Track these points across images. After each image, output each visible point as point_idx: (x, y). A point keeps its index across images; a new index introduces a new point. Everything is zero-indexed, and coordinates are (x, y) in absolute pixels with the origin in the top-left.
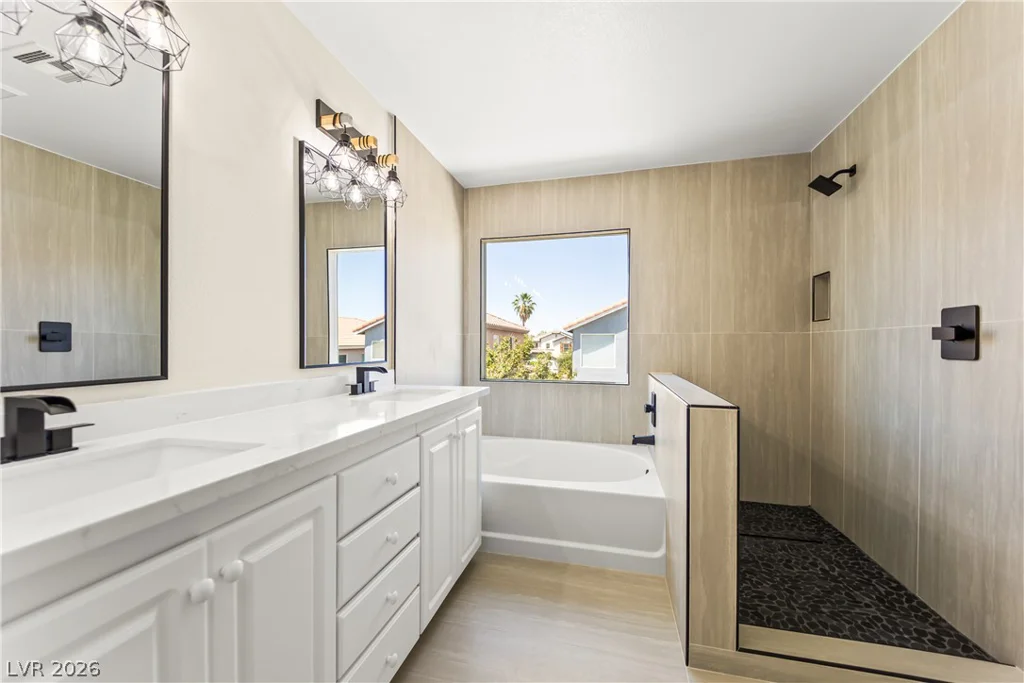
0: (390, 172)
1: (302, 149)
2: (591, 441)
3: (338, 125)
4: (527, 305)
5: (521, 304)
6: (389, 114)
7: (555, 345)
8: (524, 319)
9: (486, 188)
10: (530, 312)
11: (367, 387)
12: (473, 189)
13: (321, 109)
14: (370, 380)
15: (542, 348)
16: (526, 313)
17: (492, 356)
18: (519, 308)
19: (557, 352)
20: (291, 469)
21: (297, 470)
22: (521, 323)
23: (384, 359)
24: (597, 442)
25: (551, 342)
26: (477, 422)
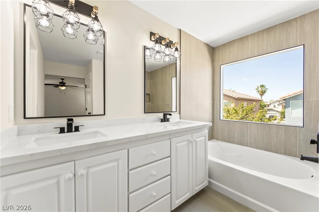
0: (175, 48)
1: (145, 48)
2: (277, 152)
3: (155, 38)
4: (263, 89)
5: (260, 89)
6: (178, 29)
7: (278, 106)
8: (262, 95)
9: (223, 45)
10: (265, 92)
11: (166, 120)
12: (217, 47)
13: (152, 34)
14: (168, 118)
15: (272, 107)
16: (263, 93)
17: (236, 110)
18: (259, 91)
19: (280, 109)
20: (104, 146)
21: (106, 146)
22: (260, 97)
23: (175, 111)
24: (281, 153)
25: (276, 104)
26: (205, 136)
